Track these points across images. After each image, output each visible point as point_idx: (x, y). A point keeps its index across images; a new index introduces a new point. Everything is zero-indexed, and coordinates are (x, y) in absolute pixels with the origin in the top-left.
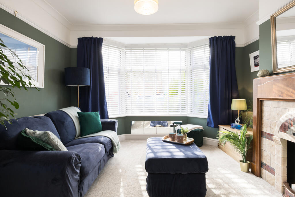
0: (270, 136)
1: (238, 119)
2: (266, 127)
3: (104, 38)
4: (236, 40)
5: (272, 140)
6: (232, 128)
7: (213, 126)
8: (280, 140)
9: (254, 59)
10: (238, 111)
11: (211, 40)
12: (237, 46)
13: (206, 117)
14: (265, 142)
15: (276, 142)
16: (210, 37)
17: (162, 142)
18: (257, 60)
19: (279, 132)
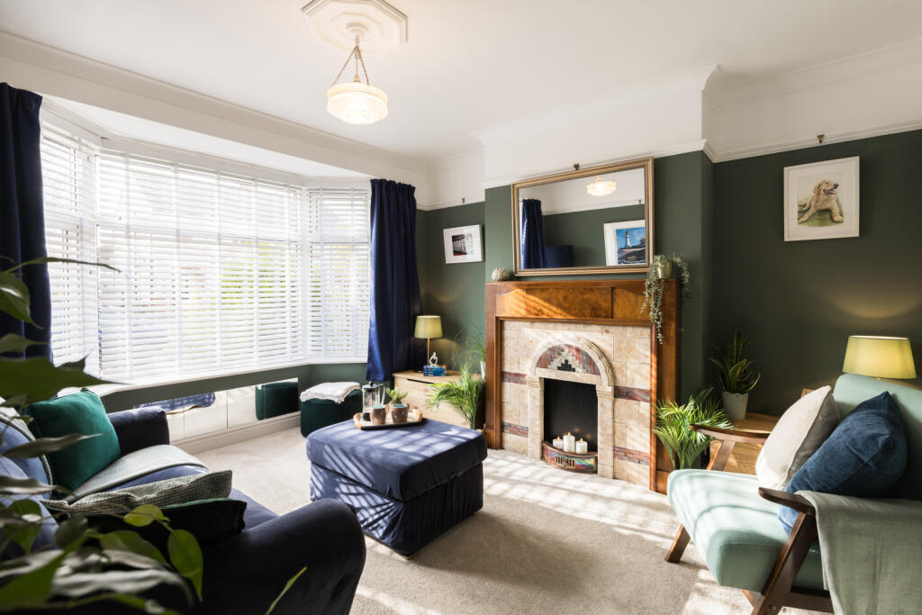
0: (518, 377)
1: (434, 356)
2: (511, 364)
3: (46, 98)
4: (417, 195)
5: (522, 383)
6: (426, 375)
7: (381, 377)
8: (538, 380)
9: (453, 241)
10: (426, 339)
11: (376, 185)
12: (418, 207)
13: (365, 360)
14: (509, 388)
15: (532, 384)
16: (373, 177)
17: (360, 431)
18: (459, 244)
19: (537, 369)
